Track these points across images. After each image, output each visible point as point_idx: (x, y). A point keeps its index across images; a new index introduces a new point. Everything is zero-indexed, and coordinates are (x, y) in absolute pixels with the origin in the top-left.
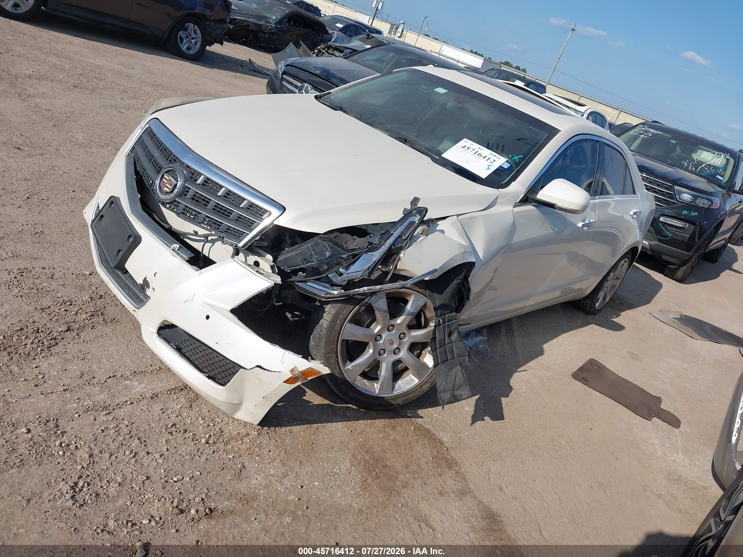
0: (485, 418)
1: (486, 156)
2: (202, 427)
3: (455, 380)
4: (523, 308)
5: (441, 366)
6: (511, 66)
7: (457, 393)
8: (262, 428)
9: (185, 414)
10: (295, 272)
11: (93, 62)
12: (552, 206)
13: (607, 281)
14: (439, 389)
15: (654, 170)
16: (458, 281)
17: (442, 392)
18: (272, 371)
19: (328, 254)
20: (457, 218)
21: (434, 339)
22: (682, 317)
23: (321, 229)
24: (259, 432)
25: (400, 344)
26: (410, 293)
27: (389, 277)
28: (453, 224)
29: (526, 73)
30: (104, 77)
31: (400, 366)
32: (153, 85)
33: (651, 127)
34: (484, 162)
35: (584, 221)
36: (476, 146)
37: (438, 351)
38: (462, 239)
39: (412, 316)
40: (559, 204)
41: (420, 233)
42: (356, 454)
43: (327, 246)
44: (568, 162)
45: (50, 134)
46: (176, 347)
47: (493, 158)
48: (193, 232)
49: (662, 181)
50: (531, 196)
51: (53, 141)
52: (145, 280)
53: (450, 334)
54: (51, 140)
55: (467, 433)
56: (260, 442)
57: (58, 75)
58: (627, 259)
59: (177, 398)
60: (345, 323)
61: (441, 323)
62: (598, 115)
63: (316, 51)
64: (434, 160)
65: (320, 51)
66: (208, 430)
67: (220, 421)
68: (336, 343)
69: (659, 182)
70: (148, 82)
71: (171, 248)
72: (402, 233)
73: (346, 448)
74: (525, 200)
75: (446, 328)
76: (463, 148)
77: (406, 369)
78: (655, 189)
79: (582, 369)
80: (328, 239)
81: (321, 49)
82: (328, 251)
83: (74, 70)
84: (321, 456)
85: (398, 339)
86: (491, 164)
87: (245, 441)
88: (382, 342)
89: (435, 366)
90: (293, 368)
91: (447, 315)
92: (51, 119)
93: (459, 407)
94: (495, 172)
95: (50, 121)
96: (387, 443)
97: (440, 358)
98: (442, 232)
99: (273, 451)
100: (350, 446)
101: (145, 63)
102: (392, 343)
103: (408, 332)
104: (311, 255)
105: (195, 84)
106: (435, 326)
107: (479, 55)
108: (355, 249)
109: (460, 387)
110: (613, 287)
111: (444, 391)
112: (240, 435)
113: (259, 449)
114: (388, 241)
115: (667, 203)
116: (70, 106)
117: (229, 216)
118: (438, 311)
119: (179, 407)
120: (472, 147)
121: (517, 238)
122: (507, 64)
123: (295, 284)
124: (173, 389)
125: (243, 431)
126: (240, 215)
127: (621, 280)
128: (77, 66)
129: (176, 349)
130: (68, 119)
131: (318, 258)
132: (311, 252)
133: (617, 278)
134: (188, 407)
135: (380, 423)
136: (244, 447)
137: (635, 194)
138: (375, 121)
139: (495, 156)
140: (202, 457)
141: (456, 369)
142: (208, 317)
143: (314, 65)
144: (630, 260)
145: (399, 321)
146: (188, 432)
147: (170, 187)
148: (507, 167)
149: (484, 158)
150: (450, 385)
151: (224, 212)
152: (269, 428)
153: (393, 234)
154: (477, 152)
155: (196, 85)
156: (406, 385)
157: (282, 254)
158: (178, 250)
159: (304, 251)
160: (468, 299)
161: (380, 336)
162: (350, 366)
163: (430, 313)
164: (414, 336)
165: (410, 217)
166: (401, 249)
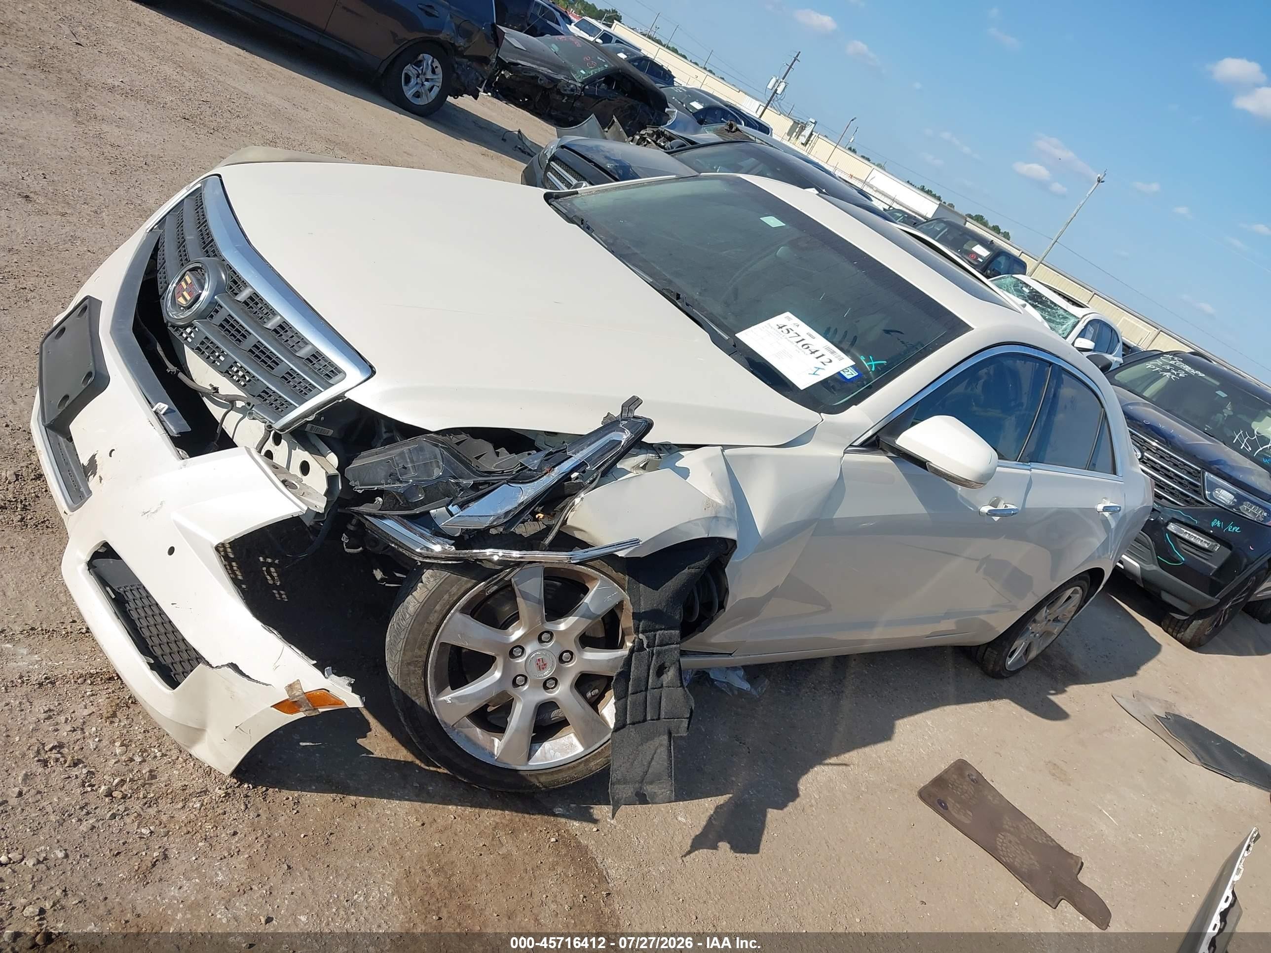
0: (720, 844)
1: (817, 351)
2: (114, 761)
3: (650, 763)
4: (863, 641)
5: (631, 732)
6: (985, 224)
7: (649, 789)
8: (240, 785)
9: (94, 729)
10: (369, 496)
11: (239, 87)
12: (922, 463)
13: (1035, 621)
14: (614, 776)
15: (1173, 437)
16: (693, 571)
17: (619, 782)
18: (253, 680)
19: (438, 472)
20: (723, 451)
21: (625, 675)
22: (1169, 717)
23: (433, 424)
24: (230, 791)
25: (559, 670)
26: (592, 575)
27: (550, 538)
28: (708, 461)
29: (1009, 239)
30: (246, 112)
31: (555, 715)
32: (328, 141)
33: (1186, 361)
34: (812, 362)
35: (994, 504)
36: (804, 329)
37: (629, 699)
38: (718, 493)
39: (590, 621)
40: (936, 462)
41: (641, 466)
42: (413, 870)
43: (439, 456)
44: (979, 390)
45: (99, 184)
46: (113, 596)
47: (828, 356)
48: (210, 388)
49: (1184, 459)
50: (885, 439)
51: (97, 197)
52: (93, 460)
53: (660, 671)
54: (94, 195)
55: (662, 868)
56: (222, 811)
57: (163, 95)
58: (1078, 588)
59: (93, 695)
60: (452, 611)
61: (645, 646)
62: (1105, 329)
63: (638, 137)
64: (717, 340)
65: (643, 139)
66: (124, 769)
67: (159, 754)
68: (426, 646)
69: (1179, 460)
70: (323, 135)
71: (154, 409)
72: (589, 459)
73: (397, 856)
74: (873, 444)
75: (654, 658)
76: (780, 328)
77: (563, 723)
78: (1169, 471)
79: (940, 782)
80: (443, 443)
81: (646, 136)
82: (438, 467)
83: (198, 93)
84: (339, 862)
85: (556, 661)
86: (822, 366)
87: (191, 805)
88: (521, 660)
89: (617, 729)
90: (294, 683)
91: (659, 632)
92: (112, 161)
93: (668, 812)
94: (825, 383)
95: (110, 164)
96: (487, 859)
97: (631, 715)
98: (684, 473)
99: (243, 835)
100: (409, 853)
101: (332, 105)
102: (542, 666)
103: (579, 650)
104: (405, 468)
105: (405, 152)
106: (632, 651)
107: (934, 196)
108: (494, 472)
109: (656, 779)
110: (1046, 634)
111: (625, 782)
112: (187, 791)
113: (215, 826)
114: (556, 468)
115: (1187, 501)
116: (159, 147)
117: (273, 369)
118: (640, 621)
119: (86, 712)
120: (796, 330)
121: (846, 511)
122: (979, 219)
123: (367, 520)
124: (92, 675)
125: (197, 784)
126: (292, 369)
127: (1064, 624)
128: (206, 87)
129: (113, 600)
130: (145, 167)
131: (416, 477)
132: (407, 462)
133: (1056, 620)
134: (105, 715)
135: (490, 817)
136: (182, 816)
137: (1115, 473)
138: (636, 254)
139: (833, 352)
140: (85, 823)
141: (657, 741)
142: (171, 551)
143: (608, 155)
144: (1086, 593)
145: (563, 625)
146: (80, 766)
147: (188, 298)
148: (852, 376)
149: (812, 353)
150: (638, 771)
151: (266, 360)
152: (253, 788)
153: (571, 457)
154: (803, 340)
155: (408, 154)
156: (558, 754)
157: (360, 458)
158: (164, 414)
159: (392, 459)
160: (722, 607)
161: (523, 649)
162: (449, 696)
163: (626, 622)
164: (589, 660)
165: (612, 432)
166: (580, 487)
